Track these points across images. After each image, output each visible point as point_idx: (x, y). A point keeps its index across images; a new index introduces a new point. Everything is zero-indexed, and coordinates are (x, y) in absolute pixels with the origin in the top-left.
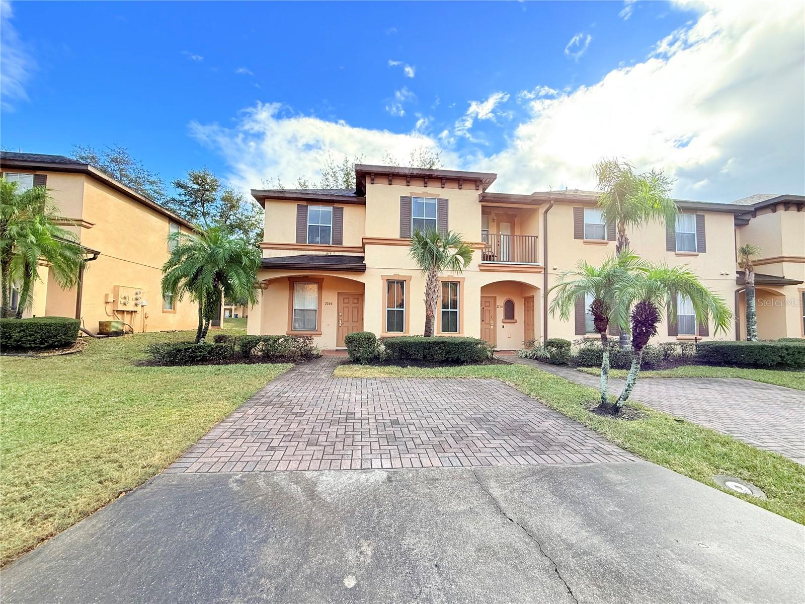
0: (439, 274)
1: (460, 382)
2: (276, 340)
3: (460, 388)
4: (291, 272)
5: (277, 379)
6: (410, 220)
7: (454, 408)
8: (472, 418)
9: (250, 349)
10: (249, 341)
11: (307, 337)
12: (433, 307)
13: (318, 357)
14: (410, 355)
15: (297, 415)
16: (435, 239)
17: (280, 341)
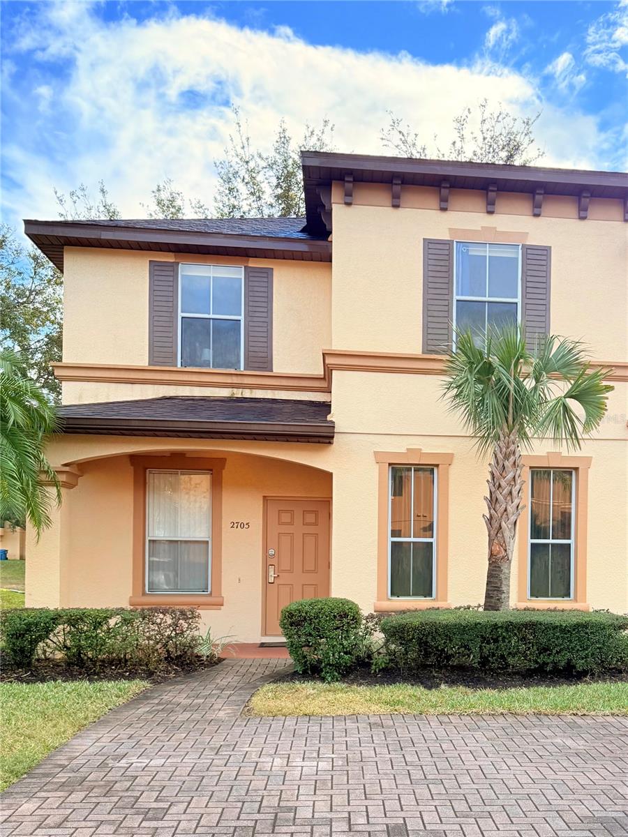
0: (523, 450)
1: (573, 725)
2: (99, 620)
3: (569, 742)
4: (137, 443)
5: (100, 722)
6: (449, 306)
7: (551, 794)
8: (594, 819)
9: (34, 642)
10: (29, 625)
11: (183, 613)
12: (507, 534)
13: (214, 662)
14: (448, 657)
15: (147, 814)
16: (513, 357)
17: (112, 622)
